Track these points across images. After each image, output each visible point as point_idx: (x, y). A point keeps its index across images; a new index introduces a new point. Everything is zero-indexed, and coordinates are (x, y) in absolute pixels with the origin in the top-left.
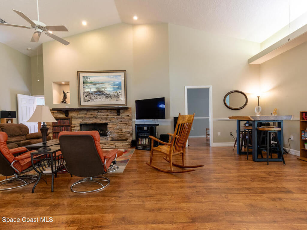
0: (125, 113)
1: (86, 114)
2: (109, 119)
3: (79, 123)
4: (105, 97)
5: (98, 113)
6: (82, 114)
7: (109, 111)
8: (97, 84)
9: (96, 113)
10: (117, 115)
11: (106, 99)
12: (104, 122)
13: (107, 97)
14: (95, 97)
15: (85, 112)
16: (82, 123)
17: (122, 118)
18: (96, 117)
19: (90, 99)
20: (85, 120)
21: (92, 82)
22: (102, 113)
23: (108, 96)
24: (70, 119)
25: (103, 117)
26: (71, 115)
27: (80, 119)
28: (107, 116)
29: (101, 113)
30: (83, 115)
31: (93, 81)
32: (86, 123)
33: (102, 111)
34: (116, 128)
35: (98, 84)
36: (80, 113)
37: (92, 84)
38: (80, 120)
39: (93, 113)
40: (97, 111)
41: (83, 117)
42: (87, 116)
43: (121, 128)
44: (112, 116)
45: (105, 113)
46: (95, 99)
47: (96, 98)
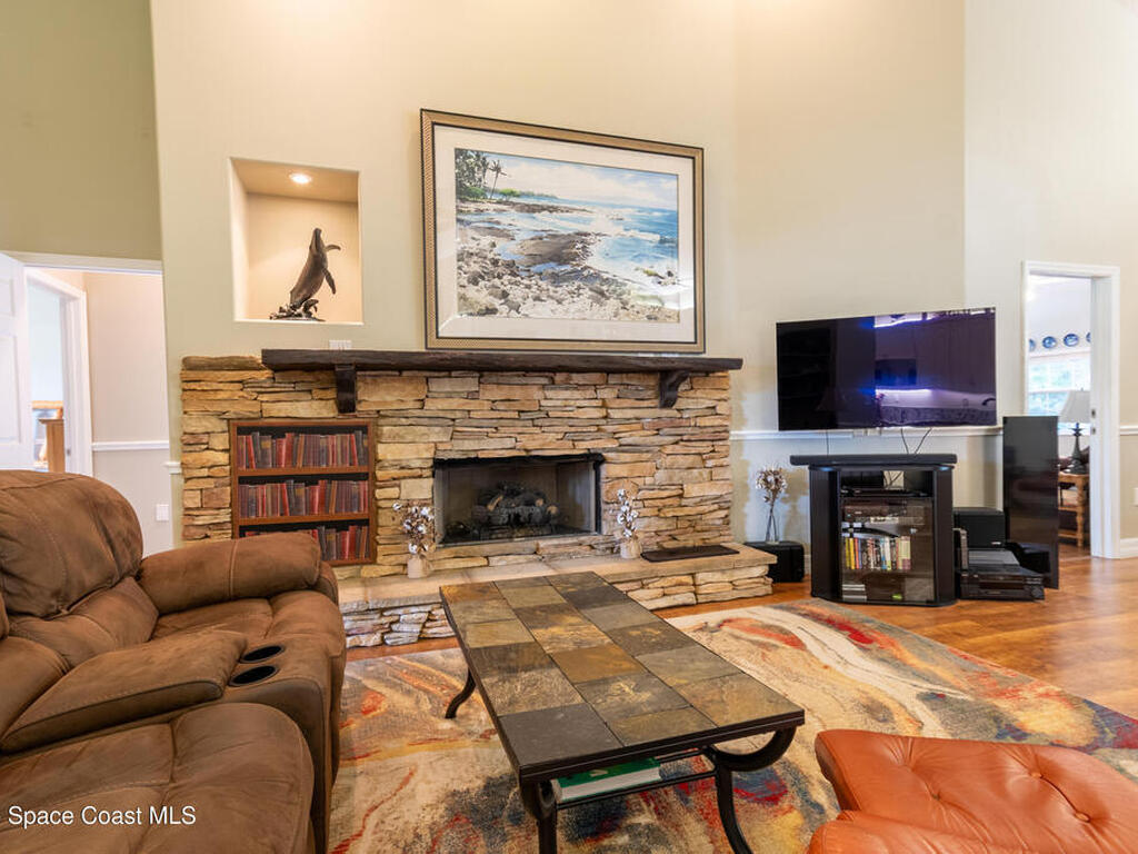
0: (699, 394)
1: (473, 396)
2: (610, 428)
3: (429, 455)
4: (587, 292)
5: (550, 394)
6: (448, 396)
7: (613, 379)
8: (543, 209)
9: (537, 394)
10: (656, 402)
11: (596, 306)
12: (582, 448)
13: (602, 293)
14: (528, 287)
15: (471, 384)
16: (446, 456)
17: (684, 422)
18: (538, 417)
19: (497, 303)
20: (467, 436)
21: (512, 194)
22: (577, 394)
23: (605, 288)
24: (364, 429)
25: (577, 413)
26: (375, 398)
27: (437, 429)
28: (603, 412)
29: (567, 394)
30: (455, 403)
31: (517, 190)
32: (473, 455)
33: (577, 378)
34: (649, 480)
35: (552, 209)
36: (435, 386)
37: (514, 204)
38: (437, 435)
39: (517, 393)
40: (544, 381)
41: (458, 415)
42: (480, 408)
43: (675, 481)
44: (634, 411)
45: (590, 393)
46: (531, 300)
47: (537, 299)
